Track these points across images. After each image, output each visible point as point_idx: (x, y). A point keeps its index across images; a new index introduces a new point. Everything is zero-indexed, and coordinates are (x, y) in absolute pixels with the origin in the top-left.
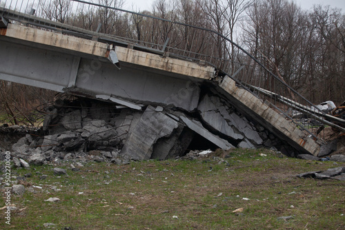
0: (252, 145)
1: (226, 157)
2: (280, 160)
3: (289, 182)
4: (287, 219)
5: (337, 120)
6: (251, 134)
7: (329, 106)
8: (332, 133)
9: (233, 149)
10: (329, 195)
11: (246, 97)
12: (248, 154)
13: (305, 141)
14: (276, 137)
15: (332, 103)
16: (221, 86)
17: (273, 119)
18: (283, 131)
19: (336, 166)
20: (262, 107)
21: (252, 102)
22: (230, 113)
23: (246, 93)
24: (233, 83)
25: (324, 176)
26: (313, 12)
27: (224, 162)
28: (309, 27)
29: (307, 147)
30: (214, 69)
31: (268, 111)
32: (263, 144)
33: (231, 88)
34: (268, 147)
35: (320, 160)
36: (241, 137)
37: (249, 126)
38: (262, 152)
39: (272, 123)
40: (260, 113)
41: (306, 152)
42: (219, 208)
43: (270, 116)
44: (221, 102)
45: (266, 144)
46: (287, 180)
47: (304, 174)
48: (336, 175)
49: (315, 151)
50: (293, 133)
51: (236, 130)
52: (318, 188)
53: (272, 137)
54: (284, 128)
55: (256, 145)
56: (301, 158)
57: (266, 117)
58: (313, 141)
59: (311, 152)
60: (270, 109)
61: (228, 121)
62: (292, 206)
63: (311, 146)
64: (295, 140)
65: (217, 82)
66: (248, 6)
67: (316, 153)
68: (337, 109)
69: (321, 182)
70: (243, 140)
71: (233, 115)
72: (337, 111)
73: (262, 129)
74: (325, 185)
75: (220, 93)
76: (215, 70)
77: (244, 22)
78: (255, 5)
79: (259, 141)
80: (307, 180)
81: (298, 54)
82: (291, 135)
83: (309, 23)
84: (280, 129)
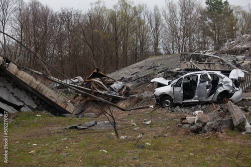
0: (30, 109)
1: (14, 118)
2: (51, 119)
3: (60, 132)
4: (67, 155)
5: (85, 89)
6: (29, 102)
7: (79, 80)
8: (81, 99)
9: (18, 113)
10: (89, 139)
11: (25, 76)
12: (28, 115)
13: (67, 105)
14: (46, 103)
15: (81, 78)
16: (7, 69)
17: (44, 91)
18: (51, 98)
19: (89, 120)
20: (36, 83)
21: (29, 80)
22: (14, 88)
23: (24, 74)
24: (16, 67)
25: (83, 127)
26: (61, 13)
27: (13, 122)
28: (58, 24)
29: (68, 109)
30: (2, 58)
31: (40, 86)
32: (37, 109)
33: (14, 70)
34: (41, 110)
35: (78, 117)
36: (22, 104)
37: (27, 96)
38: (37, 113)
39: (43, 93)
40: (35, 87)
41: (68, 112)
42: (19, 151)
43: (41, 89)
44: (7, 80)
45: (39, 108)
46: (59, 131)
47: (70, 126)
48: (91, 126)
49: (74, 111)
50: (58, 100)
51: (19, 99)
52: (81, 135)
53: (43, 103)
54: (52, 97)
55: (32, 109)
56: (64, 116)
57: (39, 90)
58: (72, 105)
59: (71, 112)
60: (41, 84)
61: (13, 93)
62: (67, 147)
63: (70, 108)
64: (59, 104)
65: (5, 67)
66: (16, 10)
67: (74, 113)
68: (85, 82)
69: (82, 131)
70: (23, 106)
71: (16, 89)
72: (85, 84)
73: (36, 98)
74: (85, 133)
75: (6, 74)
76: (4, 58)
77: (12, 21)
78: (20, 10)
79: (35, 106)
80: (72, 131)
81: (50, 43)
82: (56, 101)
83: (58, 21)
84: (49, 97)
